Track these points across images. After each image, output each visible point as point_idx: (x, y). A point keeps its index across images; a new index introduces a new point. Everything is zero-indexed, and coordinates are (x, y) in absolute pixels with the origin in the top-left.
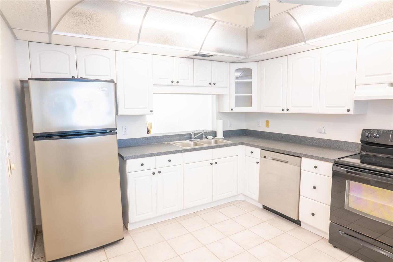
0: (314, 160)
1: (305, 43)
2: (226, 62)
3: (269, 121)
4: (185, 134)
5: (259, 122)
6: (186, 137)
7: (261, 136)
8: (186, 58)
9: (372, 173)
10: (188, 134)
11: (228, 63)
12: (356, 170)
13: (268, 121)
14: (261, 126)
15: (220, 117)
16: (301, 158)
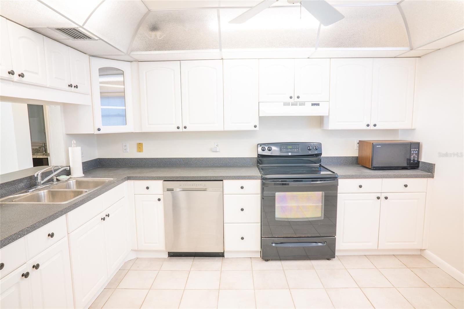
0: (240, 180)
1: (221, 50)
2: (86, 54)
3: (142, 143)
4: (21, 179)
5: (125, 146)
6: (22, 185)
7: (131, 165)
8: (30, 29)
9: (294, 181)
10: (26, 178)
11: (87, 56)
12: (282, 181)
13: (140, 144)
14: (128, 151)
15: (75, 142)
16: (222, 182)
